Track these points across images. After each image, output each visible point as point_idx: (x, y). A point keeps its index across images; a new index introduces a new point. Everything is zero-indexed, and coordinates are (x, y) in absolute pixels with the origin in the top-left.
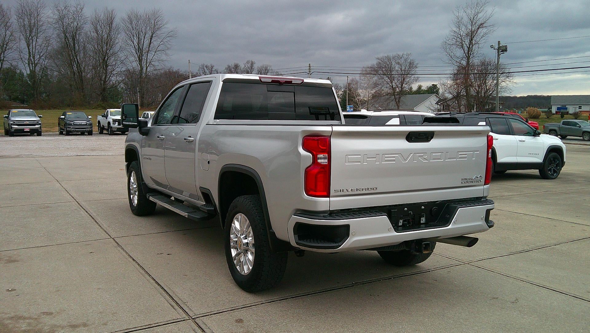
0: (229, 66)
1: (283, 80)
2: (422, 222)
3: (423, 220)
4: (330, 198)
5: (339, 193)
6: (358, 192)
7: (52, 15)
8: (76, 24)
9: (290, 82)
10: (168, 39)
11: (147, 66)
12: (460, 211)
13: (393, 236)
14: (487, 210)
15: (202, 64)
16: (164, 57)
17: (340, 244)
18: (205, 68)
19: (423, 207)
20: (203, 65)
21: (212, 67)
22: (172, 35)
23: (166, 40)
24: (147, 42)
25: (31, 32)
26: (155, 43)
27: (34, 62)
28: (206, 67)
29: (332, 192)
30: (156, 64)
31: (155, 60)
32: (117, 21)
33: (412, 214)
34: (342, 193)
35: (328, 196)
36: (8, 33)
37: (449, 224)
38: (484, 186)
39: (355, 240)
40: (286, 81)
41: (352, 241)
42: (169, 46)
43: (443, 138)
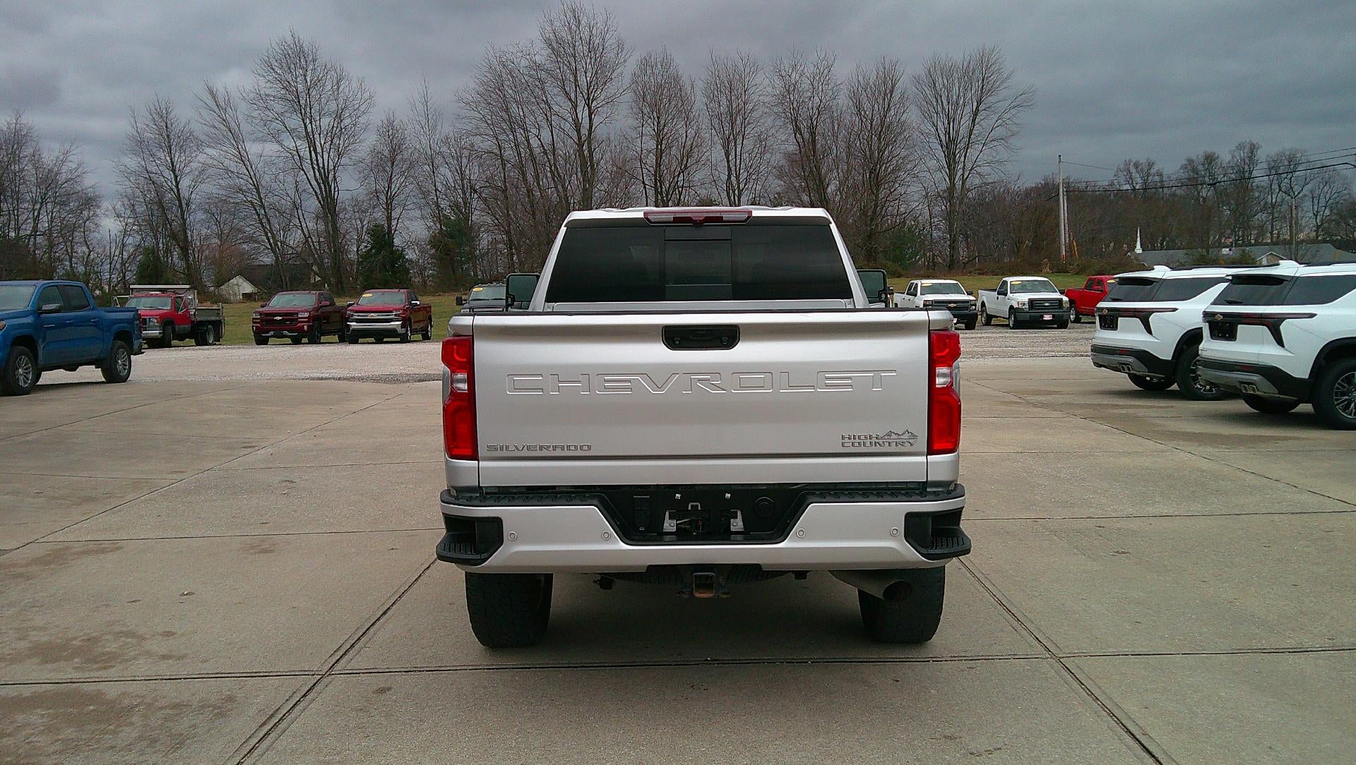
0: (1190, 161)
1: (700, 215)
2: (733, 529)
3: (737, 524)
4: (480, 462)
5: (498, 454)
6: (545, 453)
7: (769, 89)
8: (817, 100)
9: (720, 219)
10: (1014, 111)
11: (965, 177)
12: (815, 511)
13: (616, 550)
14: (907, 513)
15: (1125, 161)
16: (1003, 154)
17: (484, 556)
18: (1133, 170)
19: (728, 495)
20: (1127, 163)
21: (1151, 165)
22: (1023, 101)
23: (1007, 116)
24: (965, 122)
25: (733, 124)
26: (985, 122)
27: (739, 187)
28: (1136, 165)
29: (482, 450)
30: (985, 170)
31: (982, 162)
32: (904, 83)
33: (699, 508)
34: (505, 454)
35: (474, 457)
36: (691, 132)
37: (782, 537)
38: (929, 457)
39: (517, 552)
40: (706, 217)
41: (511, 552)
42: (1015, 129)
43: (779, 341)
